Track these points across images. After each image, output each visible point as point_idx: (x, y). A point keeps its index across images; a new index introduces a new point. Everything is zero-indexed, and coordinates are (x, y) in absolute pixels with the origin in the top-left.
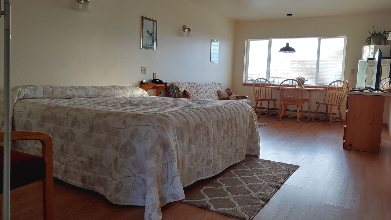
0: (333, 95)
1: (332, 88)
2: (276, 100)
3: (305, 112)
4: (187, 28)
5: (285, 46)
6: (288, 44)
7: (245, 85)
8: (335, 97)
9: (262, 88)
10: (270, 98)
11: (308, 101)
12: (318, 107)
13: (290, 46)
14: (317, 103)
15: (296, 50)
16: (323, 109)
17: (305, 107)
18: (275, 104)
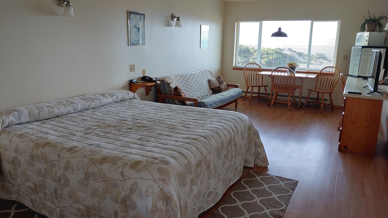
0: (324, 81)
1: (324, 73)
2: (267, 86)
3: (296, 97)
4: (176, 17)
5: (277, 30)
6: (280, 29)
7: (235, 68)
8: (327, 83)
9: (252, 72)
10: (260, 84)
11: (299, 87)
12: (309, 94)
13: (282, 30)
14: (308, 90)
15: (288, 35)
16: (314, 95)
17: (297, 93)
18: (266, 90)
